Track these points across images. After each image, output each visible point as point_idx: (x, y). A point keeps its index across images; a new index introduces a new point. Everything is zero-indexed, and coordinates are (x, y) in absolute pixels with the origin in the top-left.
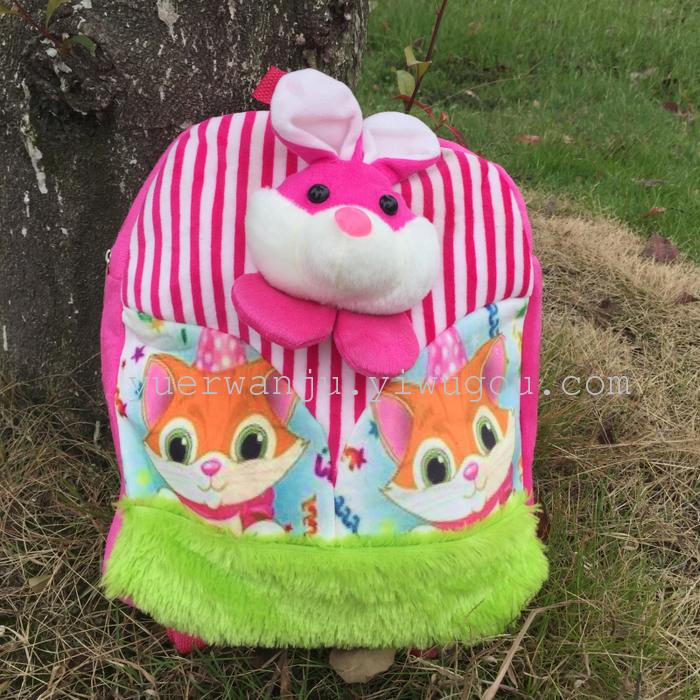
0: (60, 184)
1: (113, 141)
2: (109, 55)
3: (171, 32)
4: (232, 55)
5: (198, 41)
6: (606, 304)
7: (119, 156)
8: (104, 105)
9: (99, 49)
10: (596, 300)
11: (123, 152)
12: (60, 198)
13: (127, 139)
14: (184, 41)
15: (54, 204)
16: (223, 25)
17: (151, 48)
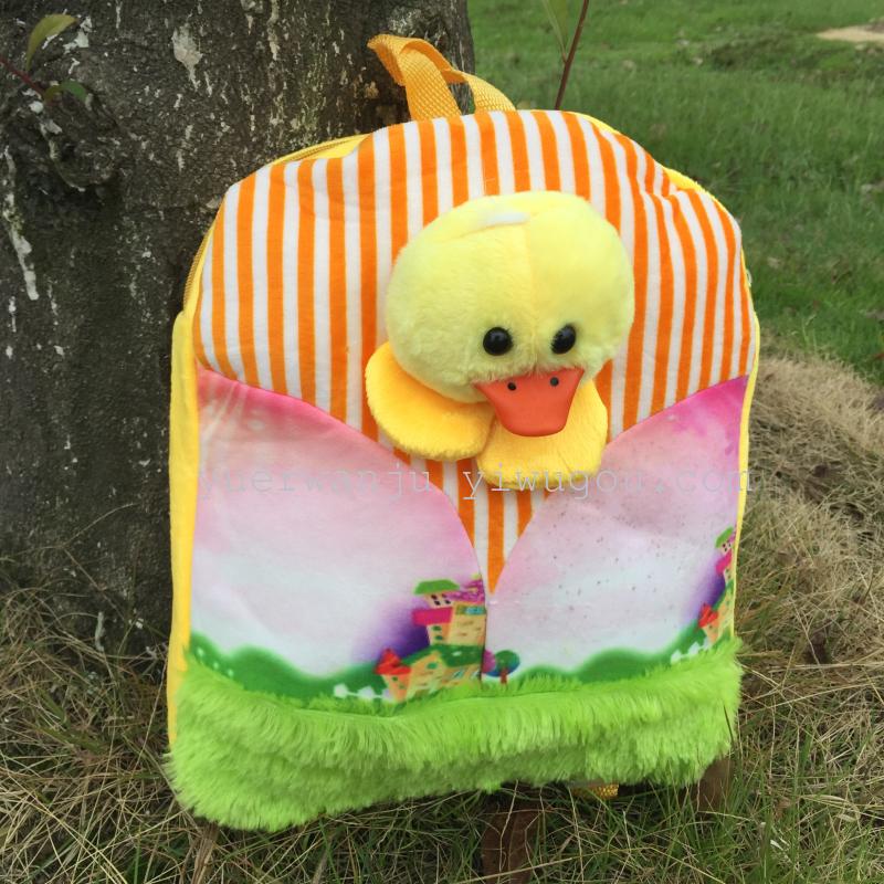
0: (53, 286)
1: (120, 227)
2: (109, 109)
3: (192, 76)
4: (276, 109)
5: (228, 89)
6: (821, 471)
7: (129, 248)
8: (105, 176)
9: (96, 101)
10: (808, 466)
11: (133, 241)
12: (54, 306)
13: (138, 225)
14: (210, 89)
15: (46, 314)
16: (263, 68)
17: (165, 99)
